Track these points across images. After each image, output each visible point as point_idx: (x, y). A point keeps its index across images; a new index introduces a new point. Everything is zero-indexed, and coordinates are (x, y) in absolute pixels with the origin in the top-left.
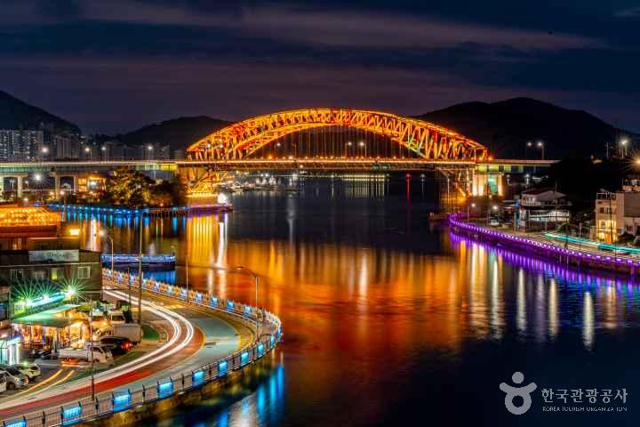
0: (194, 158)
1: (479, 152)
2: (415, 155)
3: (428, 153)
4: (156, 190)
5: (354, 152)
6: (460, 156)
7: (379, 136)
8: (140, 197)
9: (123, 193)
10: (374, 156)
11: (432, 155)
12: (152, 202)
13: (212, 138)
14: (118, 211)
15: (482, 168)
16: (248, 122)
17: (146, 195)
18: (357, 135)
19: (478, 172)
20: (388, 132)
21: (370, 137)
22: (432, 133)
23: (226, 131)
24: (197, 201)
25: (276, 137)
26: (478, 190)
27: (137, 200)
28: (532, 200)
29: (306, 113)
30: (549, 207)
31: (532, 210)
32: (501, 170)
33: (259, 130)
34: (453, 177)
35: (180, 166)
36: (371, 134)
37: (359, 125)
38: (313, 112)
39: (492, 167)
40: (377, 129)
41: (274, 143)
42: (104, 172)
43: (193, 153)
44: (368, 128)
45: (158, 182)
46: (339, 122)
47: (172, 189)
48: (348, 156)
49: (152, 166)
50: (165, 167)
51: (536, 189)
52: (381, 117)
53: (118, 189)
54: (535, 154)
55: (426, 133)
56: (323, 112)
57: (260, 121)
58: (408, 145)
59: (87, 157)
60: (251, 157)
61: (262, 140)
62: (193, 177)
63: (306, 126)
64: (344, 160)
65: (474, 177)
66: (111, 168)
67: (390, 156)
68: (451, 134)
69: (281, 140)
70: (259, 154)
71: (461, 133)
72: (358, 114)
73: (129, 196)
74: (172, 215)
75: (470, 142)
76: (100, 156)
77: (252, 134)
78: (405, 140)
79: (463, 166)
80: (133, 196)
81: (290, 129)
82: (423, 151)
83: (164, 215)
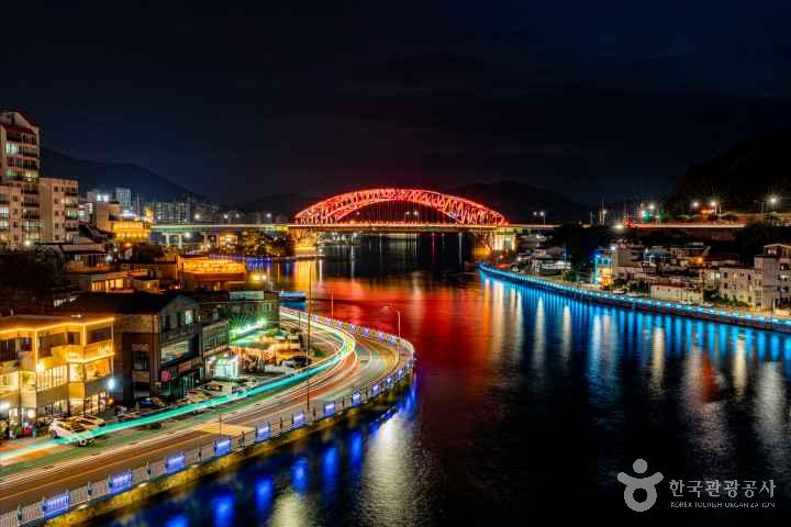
0: (299, 223)
1: (499, 220)
2: (453, 221)
3: (463, 219)
4: (275, 245)
5: (411, 219)
6: (485, 221)
7: (429, 208)
8: (264, 249)
9: (252, 247)
10: (424, 222)
11: (466, 222)
12: (272, 253)
13: (312, 208)
14: (249, 259)
15: (502, 230)
16: (337, 198)
17: (268, 249)
18: (412, 206)
19: (499, 233)
20: (435, 205)
21: (422, 208)
22: (465, 205)
23: (322, 205)
24: (302, 252)
25: (356, 208)
26: (498, 245)
27: (261, 251)
28: (543, 254)
29: (377, 191)
30: (556, 258)
31: (544, 260)
32: (515, 231)
33: (344, 203)
34: (481, 237)
35: (290, 228)
36: (423, 206)
37: (414, 200)
38: (382, 190)
39: (509, 230)
40: (427, 203)
41: (355, 212)
42: (238, 233)
43: (299, 220)
44: (421, 202)
45: (276, 239)
46: (401, 198)
47: (285, 244)
48: (407, 222)
49: (270, 228)
50: (279, 228)
51: (544, 246)
52: (430, 194)
53: (248, 243)
54: (539, 221)
55: (461, 205)
56: (389, 191)
57: (345, 197)
58: (448, 214)
59: (226, 222)
60: (339, 222)
61: (346, 210)
62: (299, 236)
63: (377, 200)
64: (403, 224)
65: (496, 236)
66: (243, 229)
67: (436, 222)
68: (479, 206)
69: (359, 210)
70: (345, 219)
71: (486, 206)
72: (414, 192)
73: (256, 249)
74: (286, 261)
75: (492, 212)
76: (234, 221)
77: (340, 206)
78: (447, 210)
79: (487, 229)
80: (260, 248)
81: (365, 203)
82: (460, 218)
83: (281, 262)
